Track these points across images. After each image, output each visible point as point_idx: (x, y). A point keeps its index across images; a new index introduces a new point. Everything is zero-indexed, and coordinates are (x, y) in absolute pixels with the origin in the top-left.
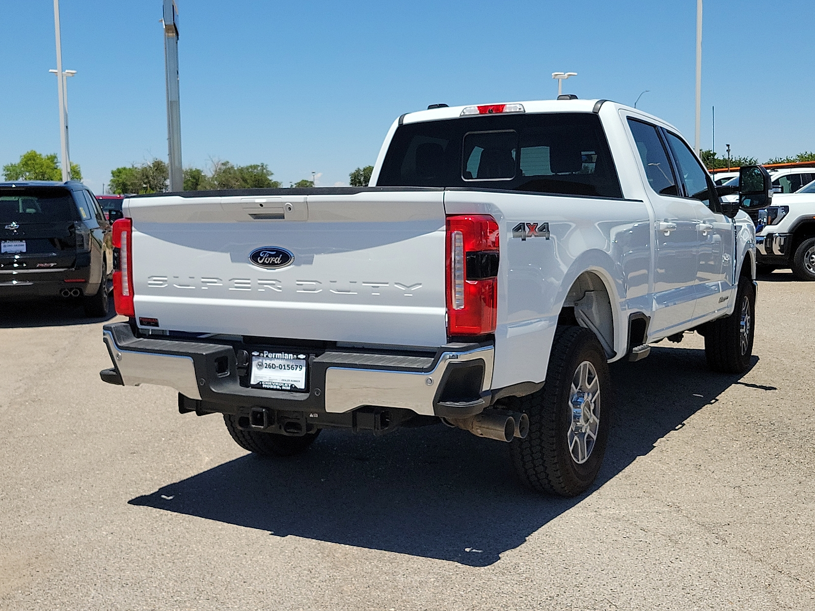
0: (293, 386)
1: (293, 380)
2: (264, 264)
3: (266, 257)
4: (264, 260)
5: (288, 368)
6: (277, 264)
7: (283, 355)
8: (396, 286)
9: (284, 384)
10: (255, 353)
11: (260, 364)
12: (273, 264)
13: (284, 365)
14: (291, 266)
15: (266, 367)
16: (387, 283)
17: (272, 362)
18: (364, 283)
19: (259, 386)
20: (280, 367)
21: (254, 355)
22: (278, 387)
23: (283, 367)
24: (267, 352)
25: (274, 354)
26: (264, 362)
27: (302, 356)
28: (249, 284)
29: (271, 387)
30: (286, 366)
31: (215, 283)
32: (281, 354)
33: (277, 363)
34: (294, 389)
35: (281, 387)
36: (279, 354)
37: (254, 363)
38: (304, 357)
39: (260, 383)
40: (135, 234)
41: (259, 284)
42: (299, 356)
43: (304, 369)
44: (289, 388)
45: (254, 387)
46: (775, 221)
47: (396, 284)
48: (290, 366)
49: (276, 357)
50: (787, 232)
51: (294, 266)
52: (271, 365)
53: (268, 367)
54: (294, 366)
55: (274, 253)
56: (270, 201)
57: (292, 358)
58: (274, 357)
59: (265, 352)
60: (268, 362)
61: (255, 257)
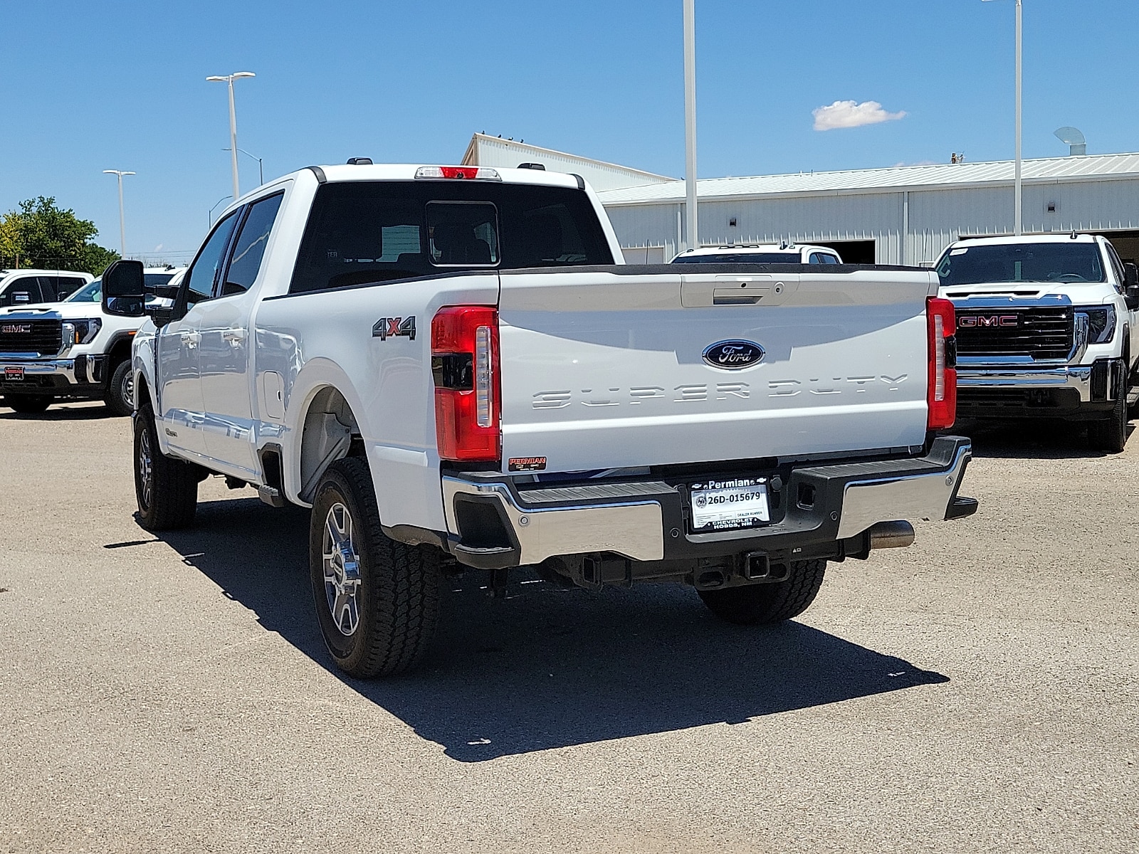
0: (755, 520)
1: (753, 512)
2: (727, 363)
3: (730, 354)
4: (728, 358)
5: (742, 499)
6: (746, 362)
7: (736, 482)
8: (882, 379)
9: (744, 520)
10: (696, 486)
11: (701, 499)
12: (741, 363)
13: (737, 496)
14: (763, 364)
15: (710, 503)
16: (873, 378)
17: (720, 494)
18: (849, 379)
19: (709, 528)
20: (732, 499)
21: (694, 489)
22: (736, 525)
23: (735, 499)
24: (713, 482)
25: (723, 484)
26: (708, 496)
27: (761, 480)
28: (705, 391)
29: (726, 526)
30: (739, 496)
31: (653, 394)
32: (733, 482)
33: (726, 494)
34: (757, 524)
35: (740, 524)
36: (730, 483)
37: (694, 499)
38: (765, 480)
39: (709, 524)
40: (505, 330)
41: (719, 390)
42: (758, 481)
43: (763, 497)
44: (751, 523)
45: (699, 531)
46: (86, 339)
47: (882, 377)
48: (744, 496)
49: (727, 486)
50: (102, 353)
51: (765, 363)
52: (718, 498)
53: (713, 501)
54: (749, 495)
55: (742, 348)
56: (755, 280)
57: (748, 484)
58: (723, 486)
59: (710, 482)
60: (713, 495)
61: (715, 355)
